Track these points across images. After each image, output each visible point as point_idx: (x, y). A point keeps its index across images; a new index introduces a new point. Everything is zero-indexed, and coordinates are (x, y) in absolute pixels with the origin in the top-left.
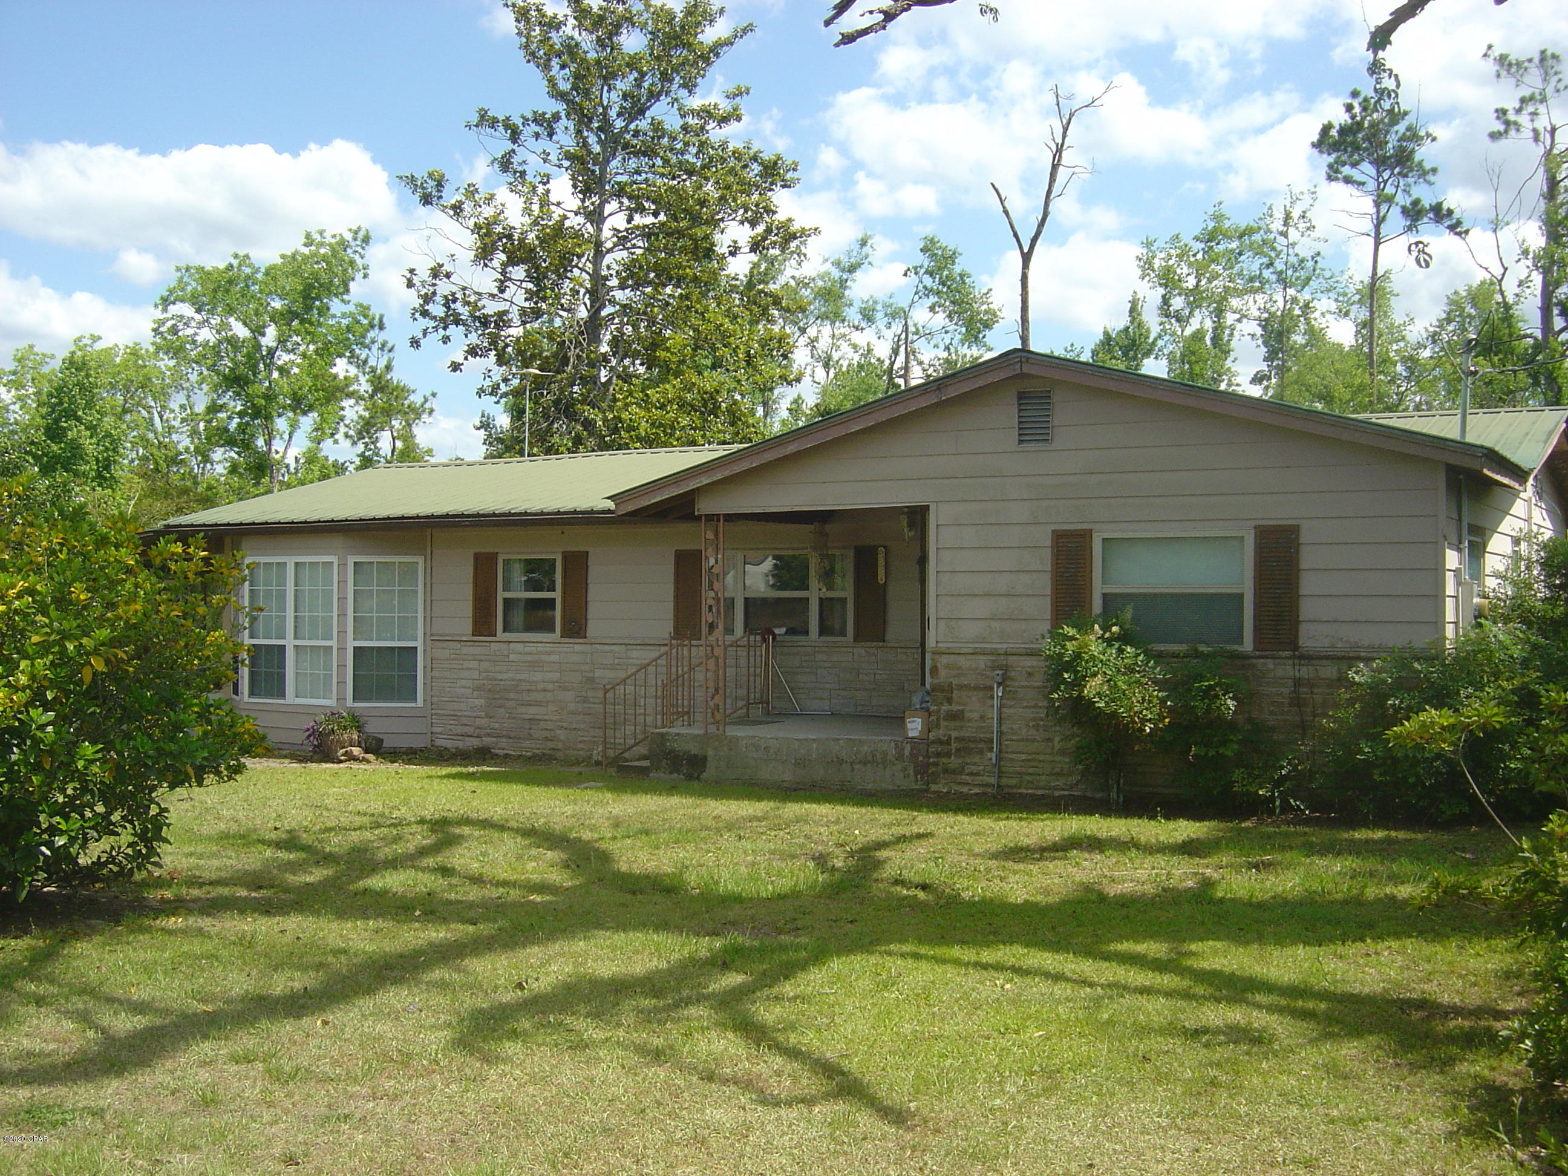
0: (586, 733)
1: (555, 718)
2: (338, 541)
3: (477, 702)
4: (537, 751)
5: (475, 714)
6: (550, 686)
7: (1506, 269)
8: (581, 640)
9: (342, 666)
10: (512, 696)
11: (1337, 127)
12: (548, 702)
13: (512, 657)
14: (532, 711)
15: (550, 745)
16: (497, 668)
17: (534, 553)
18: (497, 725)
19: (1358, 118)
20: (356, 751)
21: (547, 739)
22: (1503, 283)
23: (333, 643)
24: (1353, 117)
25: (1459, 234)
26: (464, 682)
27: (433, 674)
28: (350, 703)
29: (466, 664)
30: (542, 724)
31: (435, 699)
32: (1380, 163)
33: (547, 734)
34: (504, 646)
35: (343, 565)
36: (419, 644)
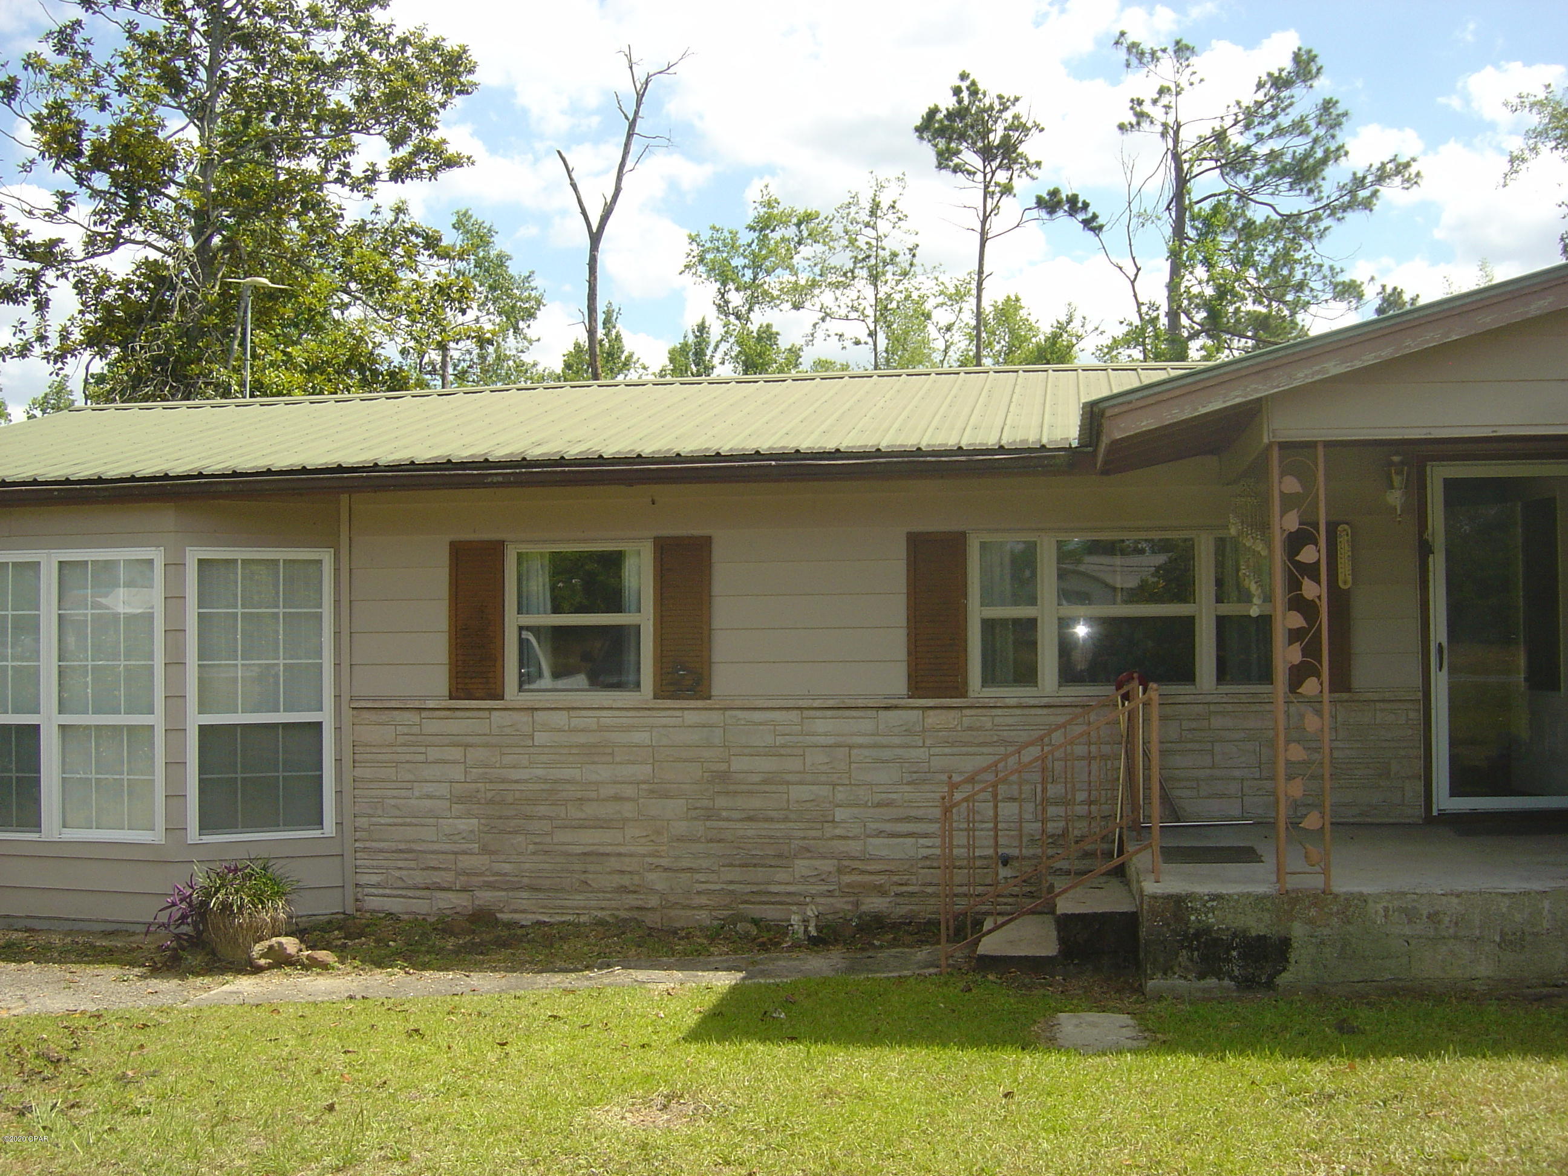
0: (713, 877)
1: (641, 850)
2: (167, 518)
3: (463, 825)
4: (600, 914)
5: (456, 848)
6: (629, 791)
7: (1139, 270)
8: (700, 703)
9: (175, 765)
10: (542, 810)
11: (945, 112)
12: (626, 820)
13: (540, 738)
14: (590, 839)
15: (631, 900)
16: (507, 760)
17: (594, 540)
18: (507, 868)
19: (966, 102)
20: (291, 944)
21: (623, 890)
22: (1136, 284)
23: (157, 720)
24: (960, 102)
25: (1093, 229)
26: (429, 788)
27: (358, 772)
28: (193, 834)
29: (433, 753)
30: (614, 863)
31: (363, 822)
32: (987, 153)
33: (626, 881)
34: (524, 718)
35: (175, 566)
36: (326, 717)
